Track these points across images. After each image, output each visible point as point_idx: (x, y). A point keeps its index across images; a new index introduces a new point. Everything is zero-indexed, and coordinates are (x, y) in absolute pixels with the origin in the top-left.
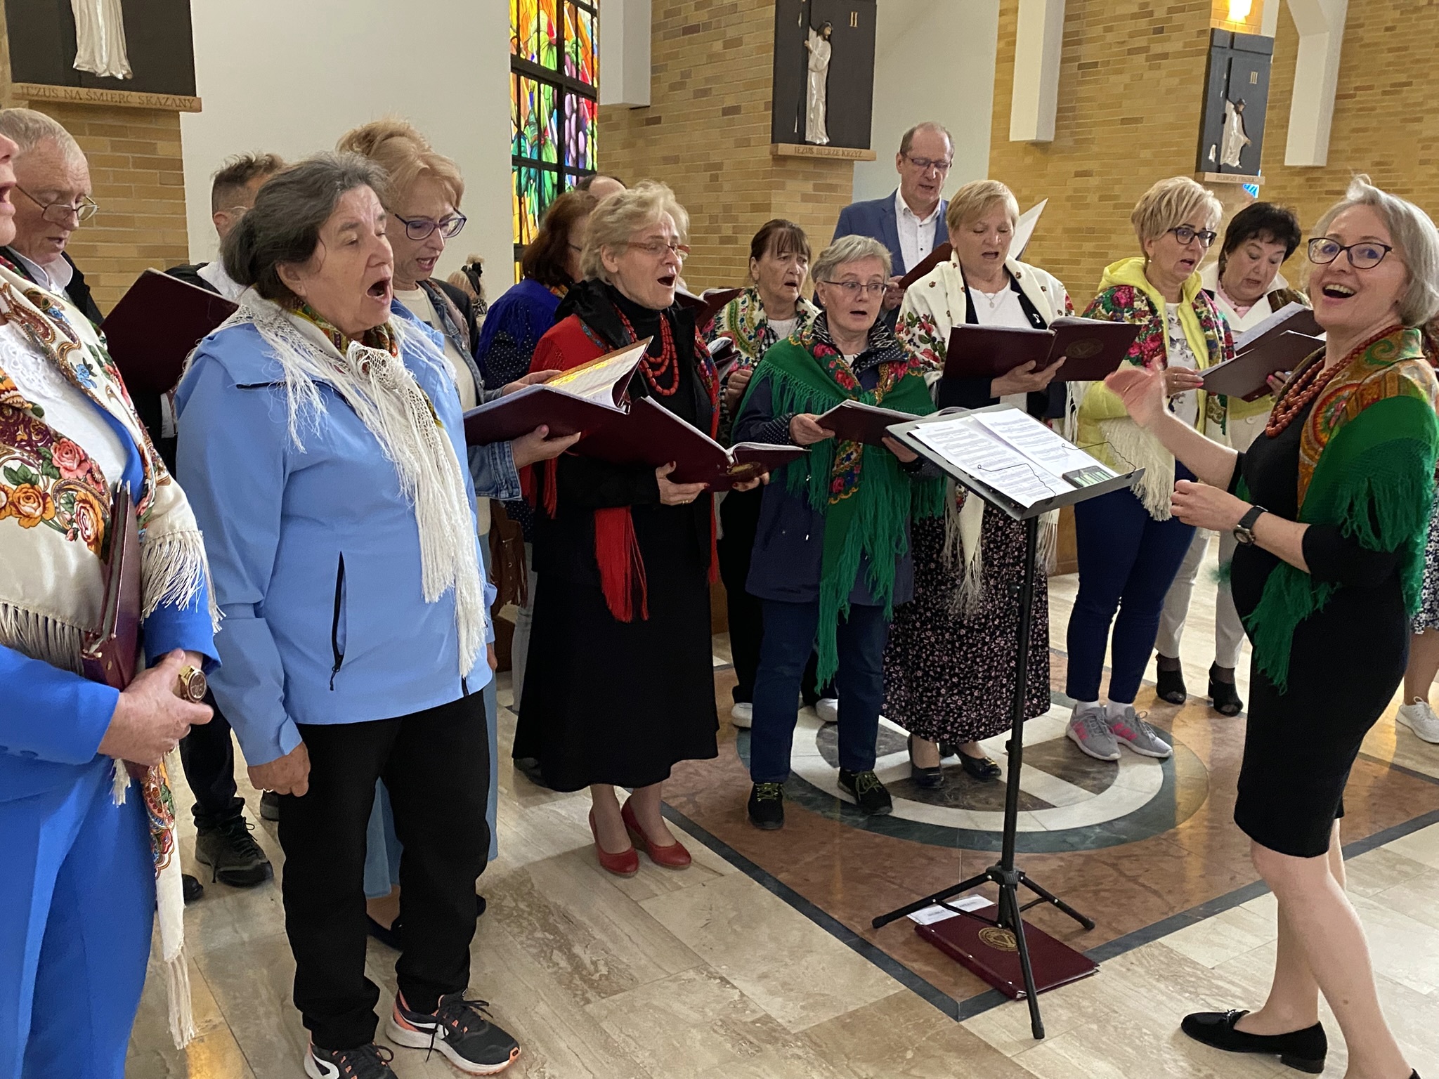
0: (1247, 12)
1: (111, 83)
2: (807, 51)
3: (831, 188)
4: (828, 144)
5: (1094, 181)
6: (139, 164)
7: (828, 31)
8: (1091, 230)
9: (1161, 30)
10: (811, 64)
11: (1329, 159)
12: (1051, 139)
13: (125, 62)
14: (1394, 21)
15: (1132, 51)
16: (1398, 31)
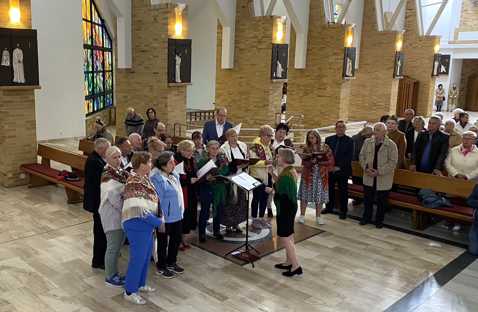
0: (282, 38)
1: (21, 84)
2: (175, 60)
3: (182, 92)
4: (181, 82)
5: (244, 80)
6: (26, 101)
7: (180, 55)
8: (245, 93)
9: (260, 42)
10: (176, 63)
11: (306, 67)
12: (233, 68)
13: (24, 79)
14: (320, 31)
15: (253, 47)
16: (321, 34)
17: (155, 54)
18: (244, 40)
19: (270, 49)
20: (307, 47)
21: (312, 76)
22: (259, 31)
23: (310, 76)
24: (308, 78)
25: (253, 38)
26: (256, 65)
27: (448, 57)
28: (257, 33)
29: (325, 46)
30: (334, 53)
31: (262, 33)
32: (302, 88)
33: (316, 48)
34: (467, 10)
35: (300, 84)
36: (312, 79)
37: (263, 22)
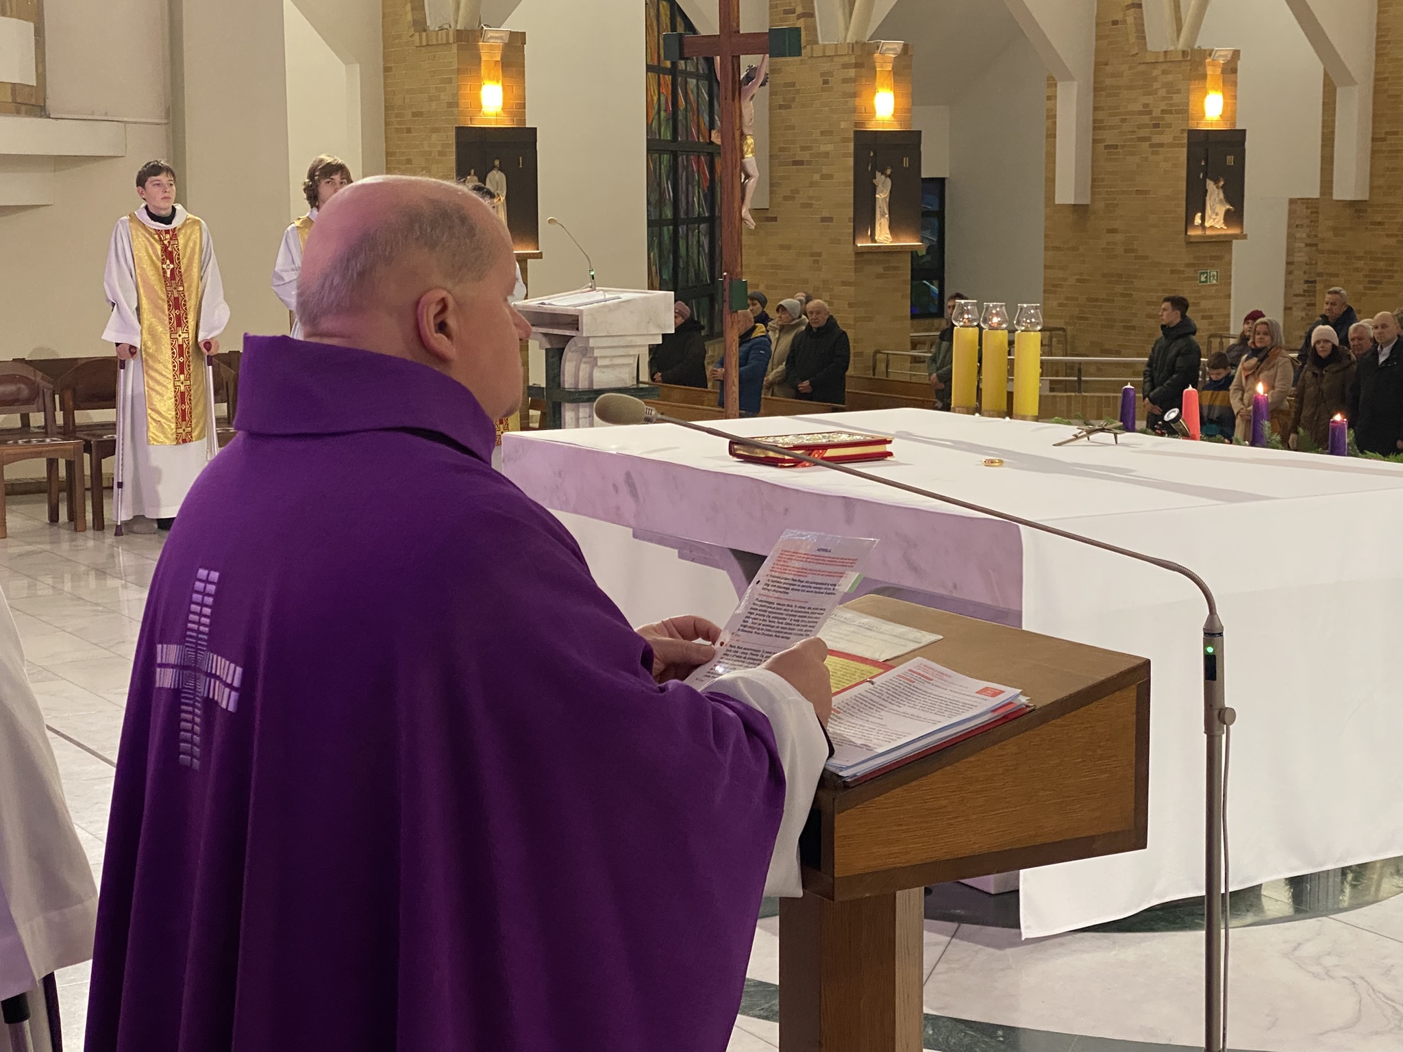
2: (875, 186)
3: (896, 268)
5: (1119, 237)
7: (889, 172)
8: (1120, 276)
9: (1157, 126)
10: (878, 194)
11: (1370, 193)
12: (1088, 202)
15: (1141, 139)
17: (825, 170)
18: (1115, 121)
19: (1181, 146)
21: (1390, 224)
22: (1156, 92)
24: (1379, 230)
25: (1140, 113)
26: (1146, 192)
28: (1148, 100)
31: (1164, 99)
32: (1361, 264)
33: (1397, 133)
35: (1353, 252)
36: (1388, 236)
37: (1165, 66)
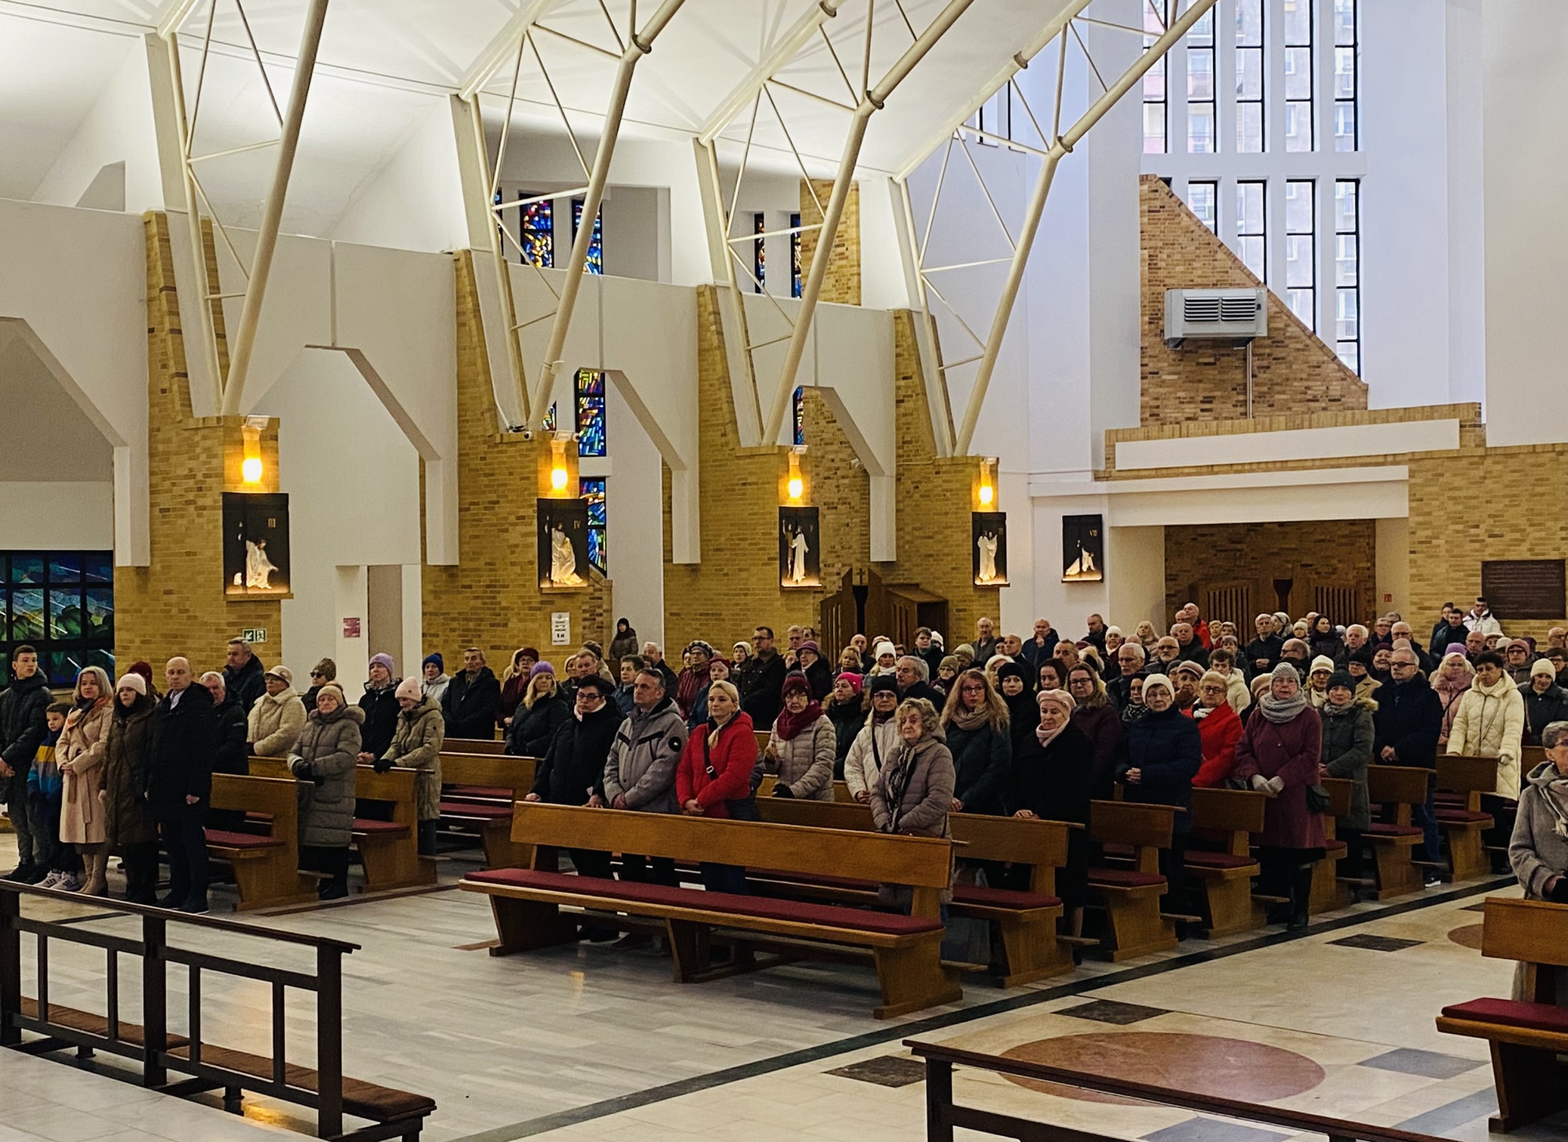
9: (200, 489)
11: (460, 559)
12: (148, 564)
14: (485, 453)
15: (189, 503)
16: (488, 461)
18: (167, 483)
19: (218, 508)
20: (460, 499)
21: (477, 587)
22: (197, 457)
23: (470, 587)
24: (468, 593)
25: (187, 477)
26: (195, 554)
27: (1097, 520)
28: (193, 464)
29: (498, 496)
30: (518, 518)
31: (205, 463)
32: (455, 625)
33: (477, 504)
34: (1157, 373)
35: (448, 613)
36: (477, 598)
37: (205, 432)
